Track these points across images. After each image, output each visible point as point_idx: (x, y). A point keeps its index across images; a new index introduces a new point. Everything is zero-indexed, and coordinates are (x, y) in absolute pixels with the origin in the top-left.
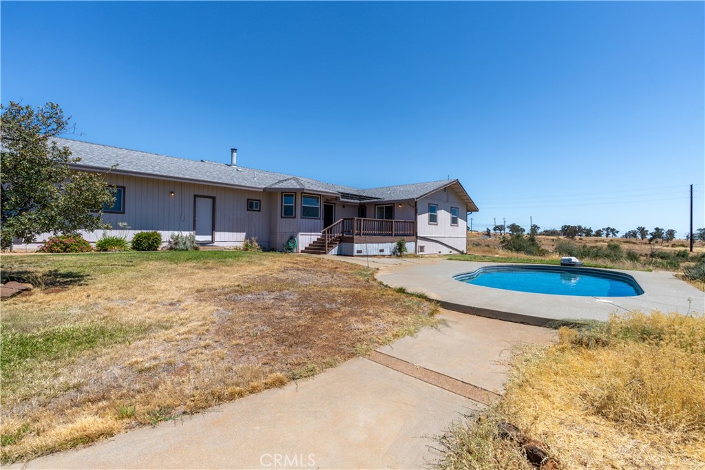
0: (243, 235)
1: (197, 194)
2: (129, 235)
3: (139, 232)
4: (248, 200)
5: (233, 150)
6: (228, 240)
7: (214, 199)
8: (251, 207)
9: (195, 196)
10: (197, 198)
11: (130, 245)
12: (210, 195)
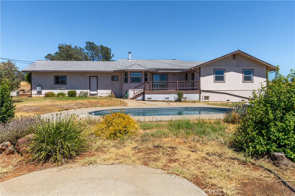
0: (110, 91)
1: (90, 76)
2: (66, 92)
3: (70, 90)
4: (112, 76)
5: (130, 53)
6: (103, 93)
7: (97, 77)
8: (114, 79)
9: (90, 77)
10: (91, 77)
11: (67, 95)
12: (95, 75)
